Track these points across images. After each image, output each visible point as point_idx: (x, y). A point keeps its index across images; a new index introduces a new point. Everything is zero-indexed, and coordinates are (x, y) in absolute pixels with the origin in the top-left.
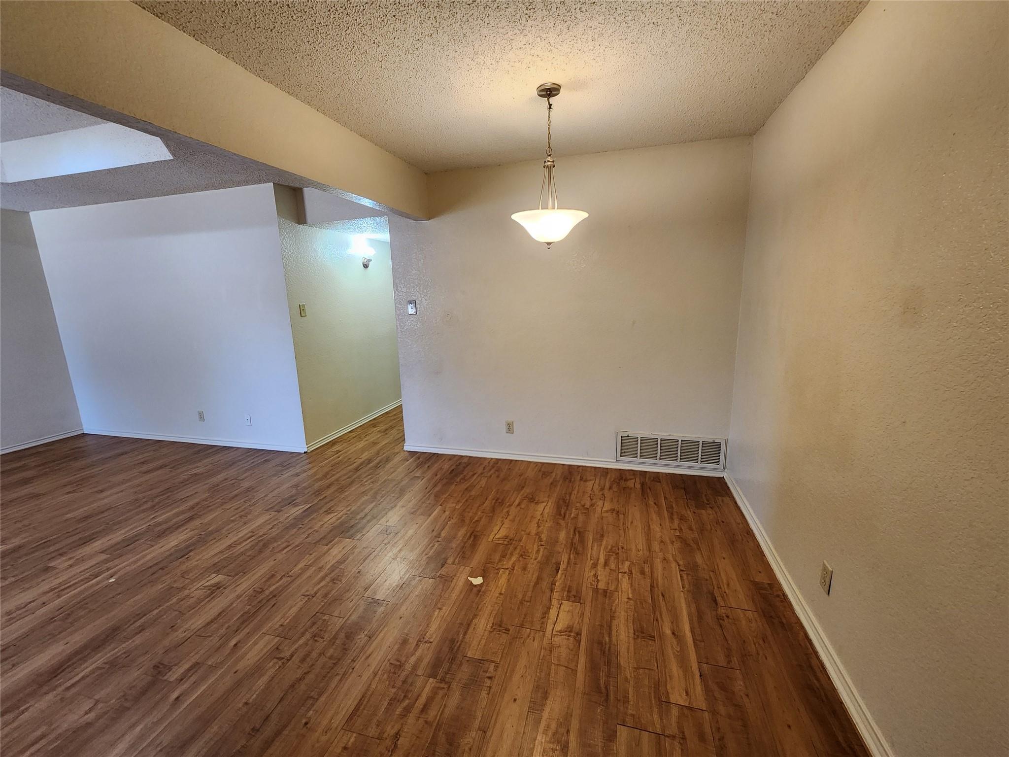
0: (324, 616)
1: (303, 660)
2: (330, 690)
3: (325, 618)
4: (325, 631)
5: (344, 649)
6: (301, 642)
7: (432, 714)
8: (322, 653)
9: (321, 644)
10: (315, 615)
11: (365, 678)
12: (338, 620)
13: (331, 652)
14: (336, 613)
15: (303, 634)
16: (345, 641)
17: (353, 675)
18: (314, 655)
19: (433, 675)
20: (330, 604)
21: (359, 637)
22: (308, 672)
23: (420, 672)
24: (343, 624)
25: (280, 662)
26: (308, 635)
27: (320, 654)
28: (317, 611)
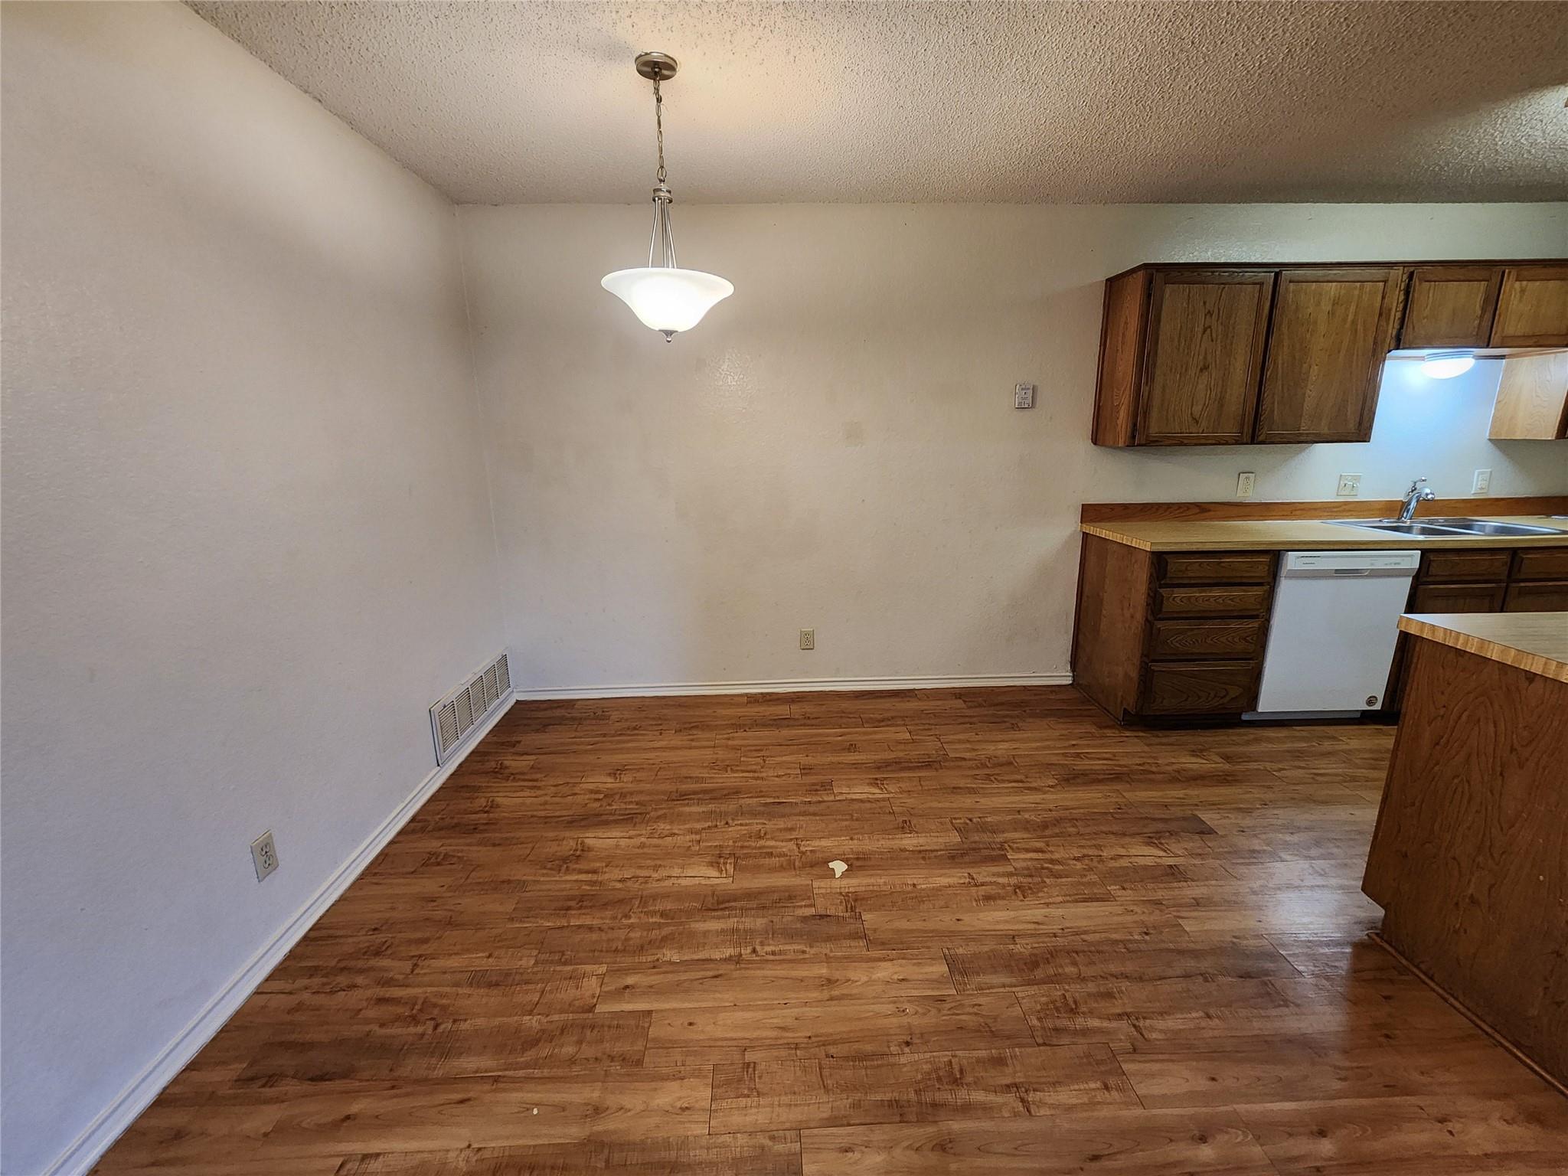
0: (1034, 1027)
1: (1109, 995)
2: (1103, 935)
3: (1035, 1022)
4: (1053, 1002)
5: (1052, 956)
6: (1095, 1023)
7: (1040, 845)
8: (1081, 979)
9: (1076, 990)
10: (1045, 1044)
11: (1060, 912)
12: (1023, 998)
13: (1070, 970)
14: (1017, 1011)
15: (1085, 1032)
16: (1044, 963)
17: (1068, 925)
18: (1091, 987)
19: (1005, 857)
20: (1008, 1038)
21: (1022, 950)
22: (1112, 975)
23: (1010, 869)
24: (1021, 986)
25: (1141, 1025)
26: (1080, 1022)
27: (1084, 980)
28: (1037, 1049)
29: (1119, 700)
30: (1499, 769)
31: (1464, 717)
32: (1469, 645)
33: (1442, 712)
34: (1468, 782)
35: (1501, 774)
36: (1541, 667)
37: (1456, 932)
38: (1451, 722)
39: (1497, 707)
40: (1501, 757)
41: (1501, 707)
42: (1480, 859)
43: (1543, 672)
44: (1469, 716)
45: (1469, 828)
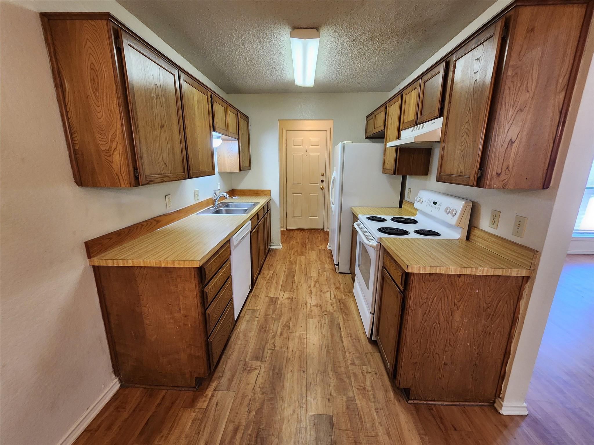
29: (188, 376)
30: (450, 314)
31: (435, 299)
32: (441, 271)
33: (425, 301)
34: (439, 324)
35: (451, 315)
36: (470, 272)
37: (440, 379)
38: (430, 303)
39: (447, 291)
40: (451, 309)
41: (449, 290)
42: (446, 349)
43: (471, 273)
44: (437, 299)
45: (441, 340)
